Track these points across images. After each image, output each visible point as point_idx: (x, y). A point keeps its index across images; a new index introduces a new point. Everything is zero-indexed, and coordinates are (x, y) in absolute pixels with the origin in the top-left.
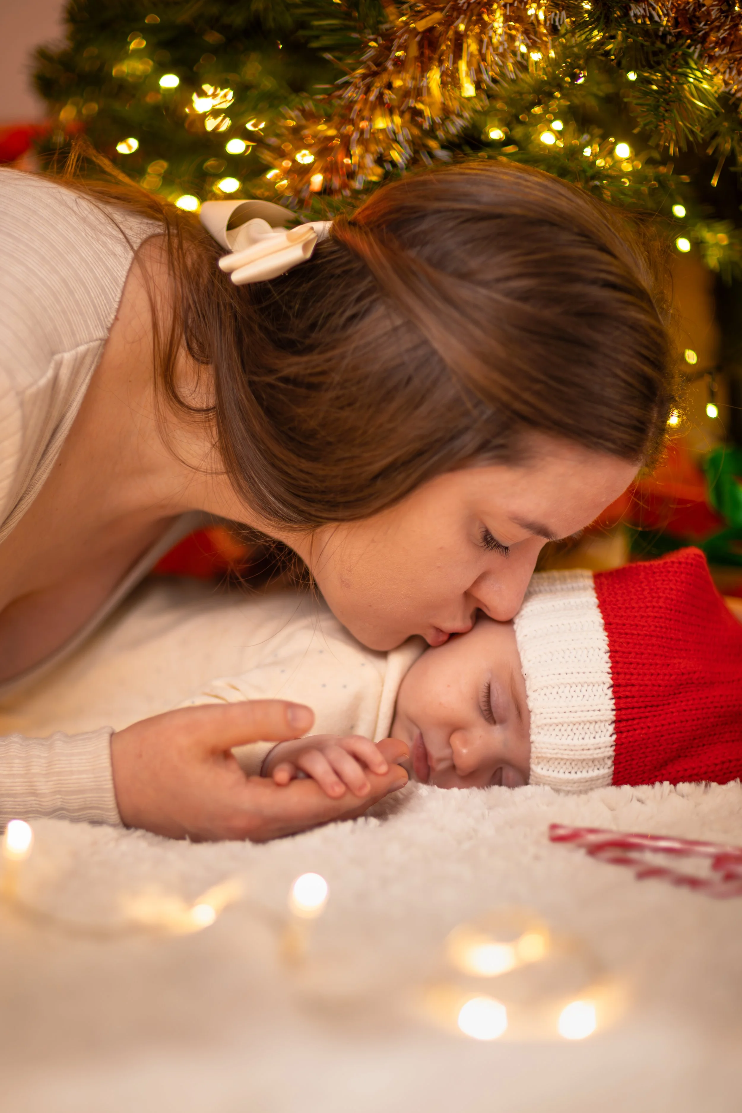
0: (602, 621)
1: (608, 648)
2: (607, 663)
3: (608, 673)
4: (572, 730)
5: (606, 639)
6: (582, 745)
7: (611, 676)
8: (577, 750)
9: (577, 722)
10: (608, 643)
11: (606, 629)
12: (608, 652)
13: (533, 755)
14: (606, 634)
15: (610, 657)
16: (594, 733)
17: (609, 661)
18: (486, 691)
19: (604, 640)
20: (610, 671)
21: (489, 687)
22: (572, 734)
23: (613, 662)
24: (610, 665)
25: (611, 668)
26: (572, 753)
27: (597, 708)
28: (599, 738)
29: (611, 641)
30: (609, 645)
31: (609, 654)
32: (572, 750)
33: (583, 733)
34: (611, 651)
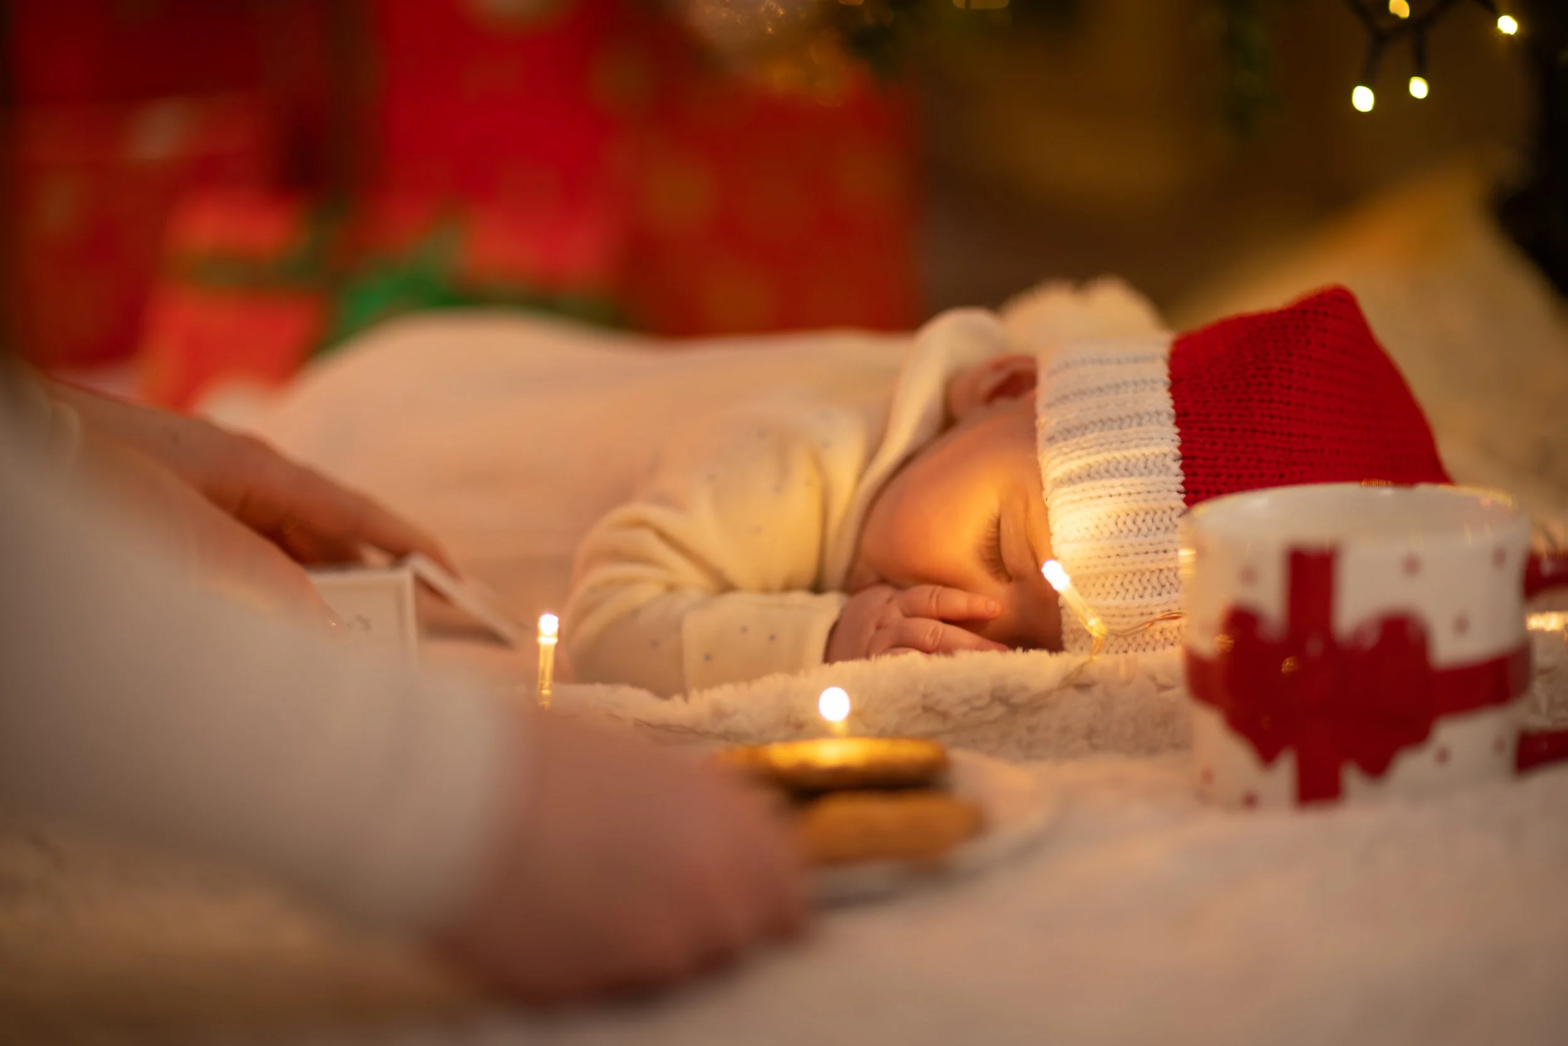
0: (1173, 411)
1: (1178, 452)
2: (1177, 476)
3: (1179, 492)
4: (1122, 584)
5: (1177, 438)
6: (1139, 607)
7: (1183, 496)
8: (1132, 616)
9: (1130, 572)
10: (1179, 444)
11: (1177, 423)
12: (1179, 459)
13: (1065, 628)
14: (1177, 430)
15: (1182, 467)
16: (1159, 588)
17: (1181, 472)
18: (995, 530)
19: (1173, 441)
20: (1181, 488)
21: (998, 525)
22: (1122, 592)
23: (1186, 475)
24: (1181, 478)
25: (1183, 483)
26: (1125, 620)
27: (1161, 548)
28: (1168, 595)
29: (1183, 441)
30: (1180, 448)
31: (1180, 462)
32: (1124, 616)
33: (1141, 589)
34: (1183, 458)
